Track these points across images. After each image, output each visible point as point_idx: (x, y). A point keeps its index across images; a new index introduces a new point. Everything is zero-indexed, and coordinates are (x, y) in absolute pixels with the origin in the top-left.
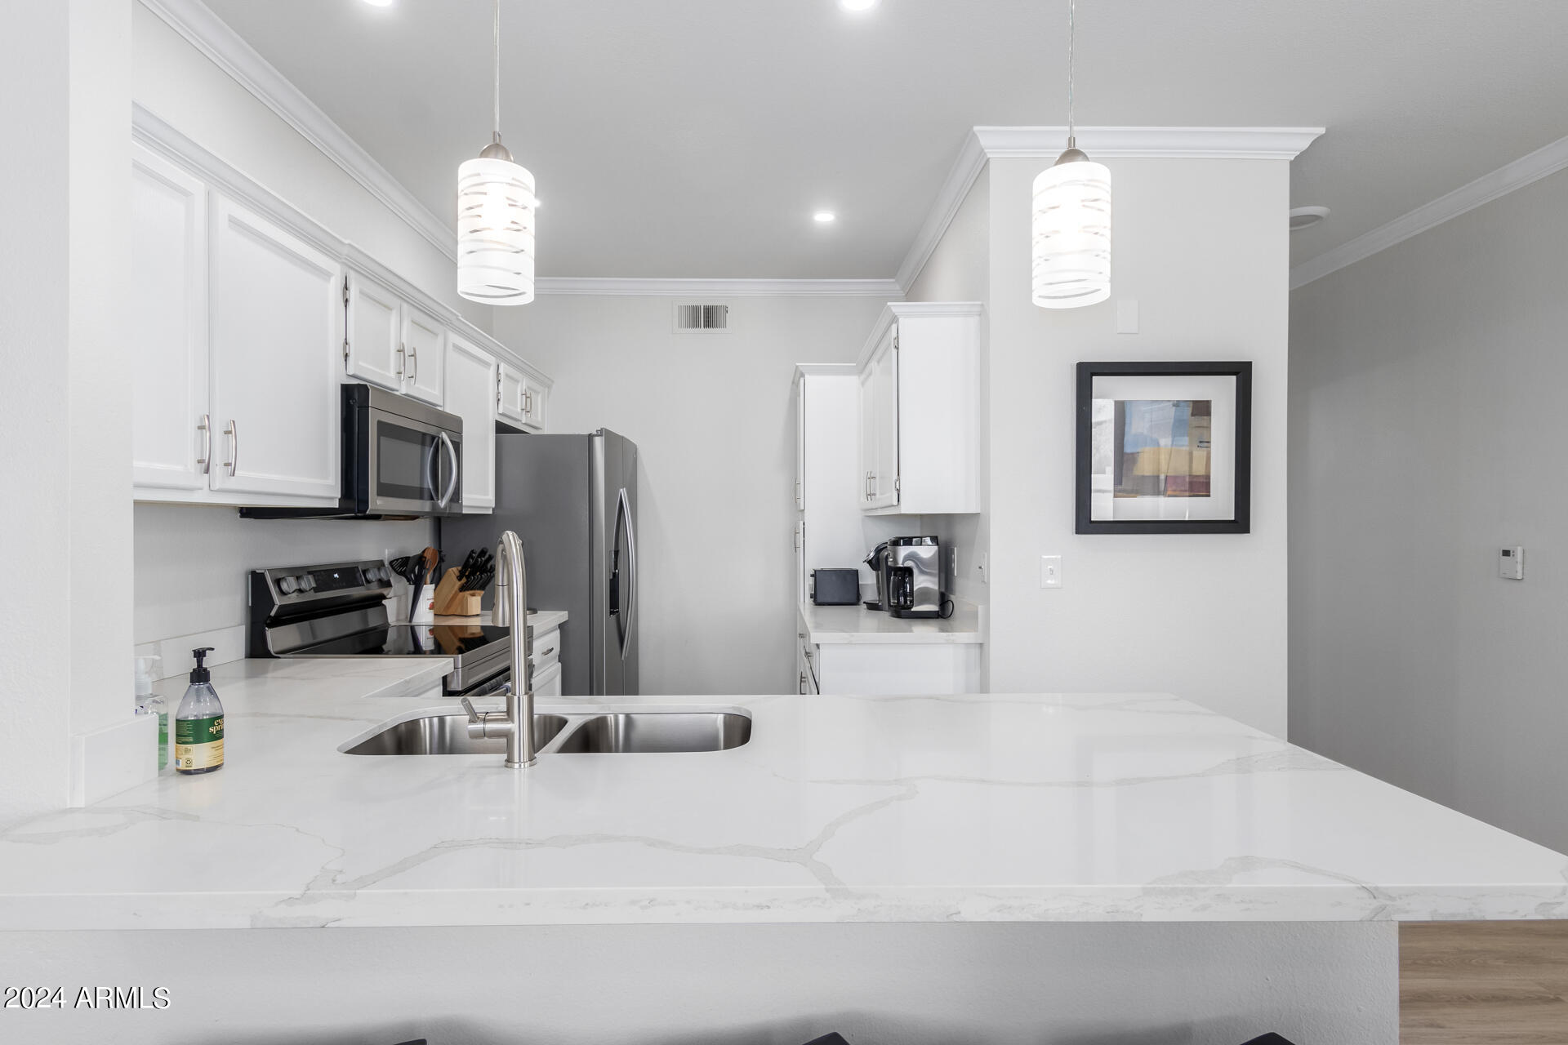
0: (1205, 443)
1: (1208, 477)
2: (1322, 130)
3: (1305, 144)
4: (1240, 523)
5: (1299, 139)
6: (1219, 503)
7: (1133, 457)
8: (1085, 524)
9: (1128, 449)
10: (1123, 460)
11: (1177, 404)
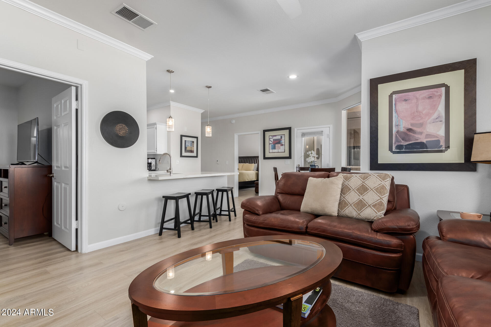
0: (193, 146)
1: (194, 151)
2: (204, 111)
3: (203, 112)
4: (197, 157)
5: (202, 111)
6: (194, 154)
7: (187, 147)
8: (181, 156)
9: (186, 147)
10: (186, 148)
11: (191, 141)
